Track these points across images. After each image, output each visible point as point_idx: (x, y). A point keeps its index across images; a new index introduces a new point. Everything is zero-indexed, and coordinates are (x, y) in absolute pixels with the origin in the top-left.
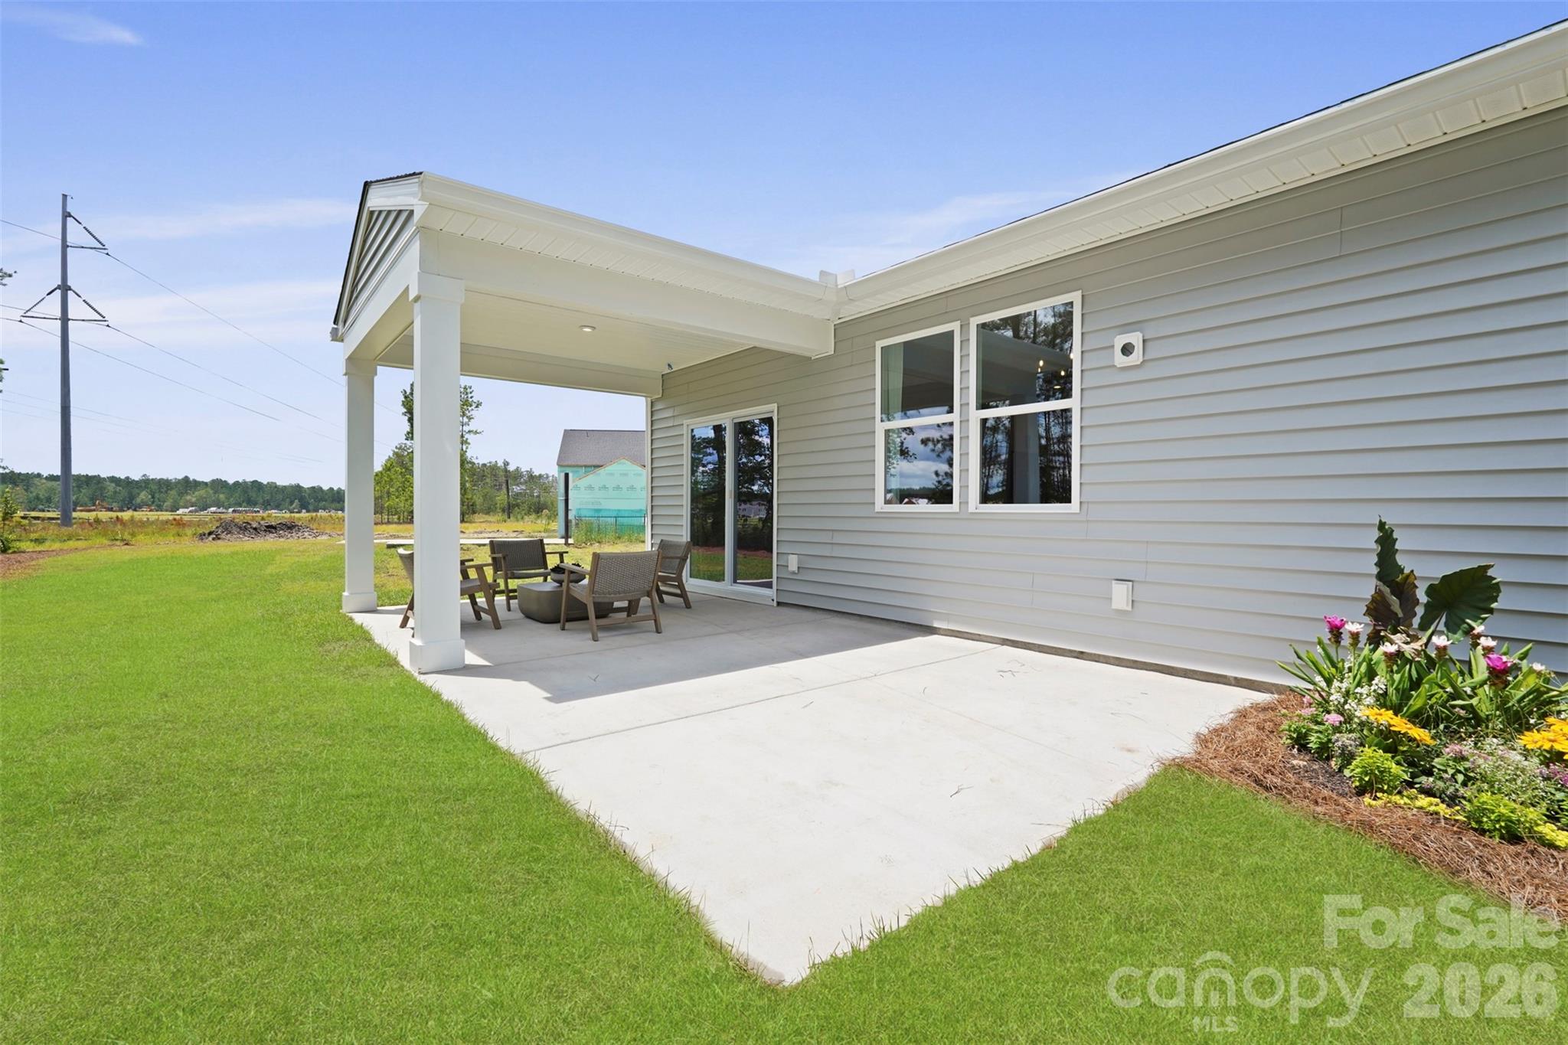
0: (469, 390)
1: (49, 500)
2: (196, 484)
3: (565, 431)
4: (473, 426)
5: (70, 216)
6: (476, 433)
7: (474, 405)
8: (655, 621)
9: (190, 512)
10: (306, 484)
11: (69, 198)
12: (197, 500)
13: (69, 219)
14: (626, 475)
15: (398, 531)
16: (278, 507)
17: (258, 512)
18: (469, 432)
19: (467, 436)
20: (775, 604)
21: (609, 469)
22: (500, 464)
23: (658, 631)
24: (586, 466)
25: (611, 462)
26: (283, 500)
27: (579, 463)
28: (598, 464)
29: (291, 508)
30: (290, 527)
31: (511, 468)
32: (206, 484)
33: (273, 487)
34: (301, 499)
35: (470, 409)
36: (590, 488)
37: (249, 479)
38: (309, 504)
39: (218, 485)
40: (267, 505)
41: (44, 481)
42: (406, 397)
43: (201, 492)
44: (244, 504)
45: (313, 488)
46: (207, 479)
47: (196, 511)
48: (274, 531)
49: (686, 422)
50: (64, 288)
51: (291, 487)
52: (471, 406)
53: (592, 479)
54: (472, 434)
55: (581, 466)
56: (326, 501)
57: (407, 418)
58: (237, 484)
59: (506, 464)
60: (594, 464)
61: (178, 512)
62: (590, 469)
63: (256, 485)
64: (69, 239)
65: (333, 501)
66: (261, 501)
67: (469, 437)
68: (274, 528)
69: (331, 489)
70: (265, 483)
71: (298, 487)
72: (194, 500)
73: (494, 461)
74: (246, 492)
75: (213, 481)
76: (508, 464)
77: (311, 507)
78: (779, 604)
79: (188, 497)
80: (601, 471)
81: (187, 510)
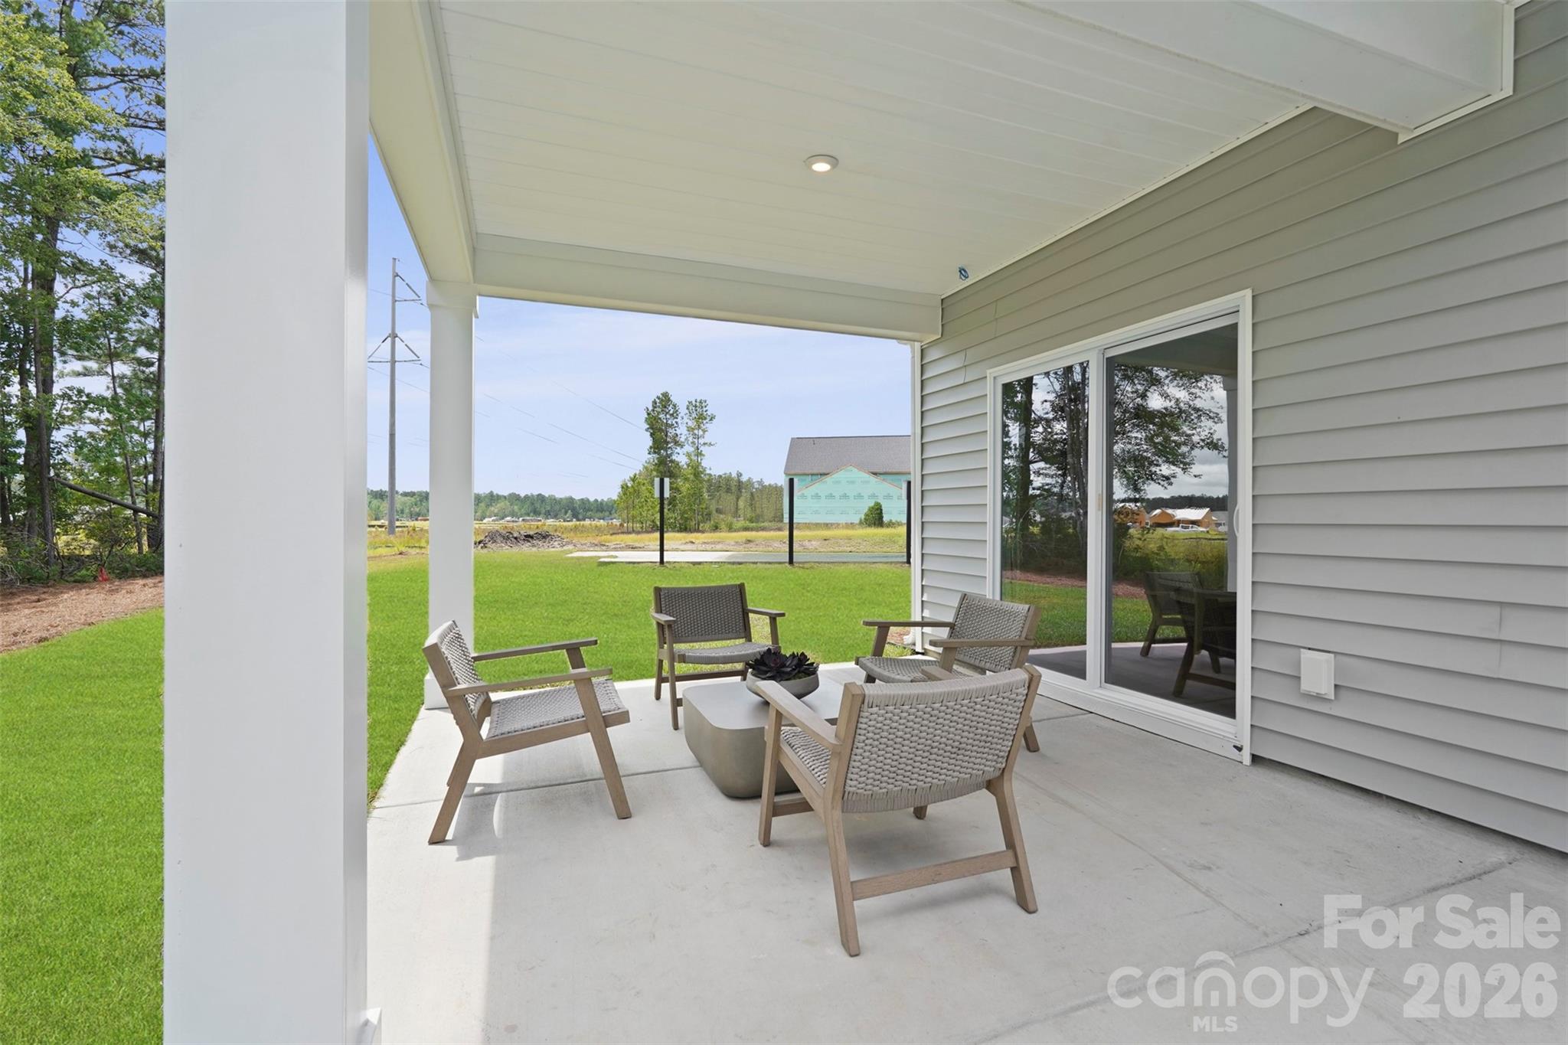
0: (704, 405)
1: (402, 512)
2: (499, 497)
3: (792, 439)
4: (706, 440)
5: (398, 276)
6: (710, 444)
7: (708, 418)
8: (1015, 870)
9: (493, 520)
10: (577, 497)
11: (397, 260)
12: (499, 511)
13: (397, 278)
14: (853, 482)
15: (636, 541)
16: (556, 517)
17: (540, 520)
18: (705, 444)
19: (702, 448)
20: (1247, 760)
21: (835, 476)
22: (734, 475)
23: (1024, 901)
24: (812, 475)
25: (838, 469)
26: (560, 510)
27: (806, 472)
28: (825, 472)
29: (566, 517)
30: (544, 536)
31: (744, 479)
32: (505, 497)
33: (555, 501)
34: (574, 510)
35: (705, 422)
36: (817, 496)
37: (536, 493)
38: (579, 513)
39: (514, 498)
40: (548, 515)
41: (400, 497)
42: (648, 414)
43: (501, 505)
44: (532, 514)
45: (582, 499)
46: (506, 494)
47: (497, 520)
48: (530, 539)
49: (990, 373)
50: (394, 336)
51: (566, 499)
52: (705, 419)
53: (821, 487)
54: (706, 446)
55: (808, 475)
56: (592, 511)
57: (649, 434)
58: (526, 497)
59: (740, 475)
60: (821, 472)
61: (484, 521)
62: (814, 477)
63: (541, 498)
64: (397, 295)
65: (597, 511)
66: (544, 511)
67: (704, 449)
68: (531, 537)
69: (596, 501)
70: (547, 496)
71: (571, 499)
72: (496, 511)
73: (728, 472)
74: (533, 504)
75: (510, 495)
76: (741, 475)
77: (581, 517)
78: (1255, 759)
79: (493, 509)
80: (828, 479)
81: (491, 519)
